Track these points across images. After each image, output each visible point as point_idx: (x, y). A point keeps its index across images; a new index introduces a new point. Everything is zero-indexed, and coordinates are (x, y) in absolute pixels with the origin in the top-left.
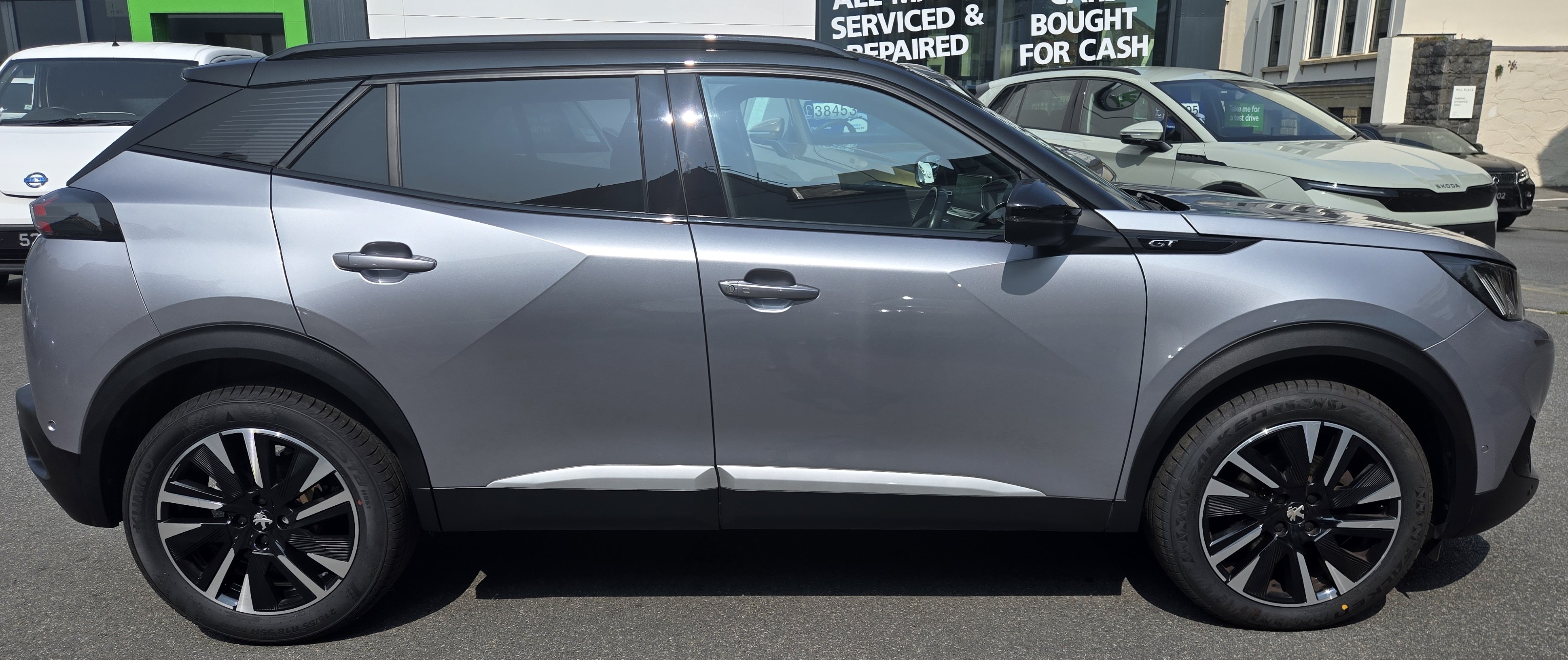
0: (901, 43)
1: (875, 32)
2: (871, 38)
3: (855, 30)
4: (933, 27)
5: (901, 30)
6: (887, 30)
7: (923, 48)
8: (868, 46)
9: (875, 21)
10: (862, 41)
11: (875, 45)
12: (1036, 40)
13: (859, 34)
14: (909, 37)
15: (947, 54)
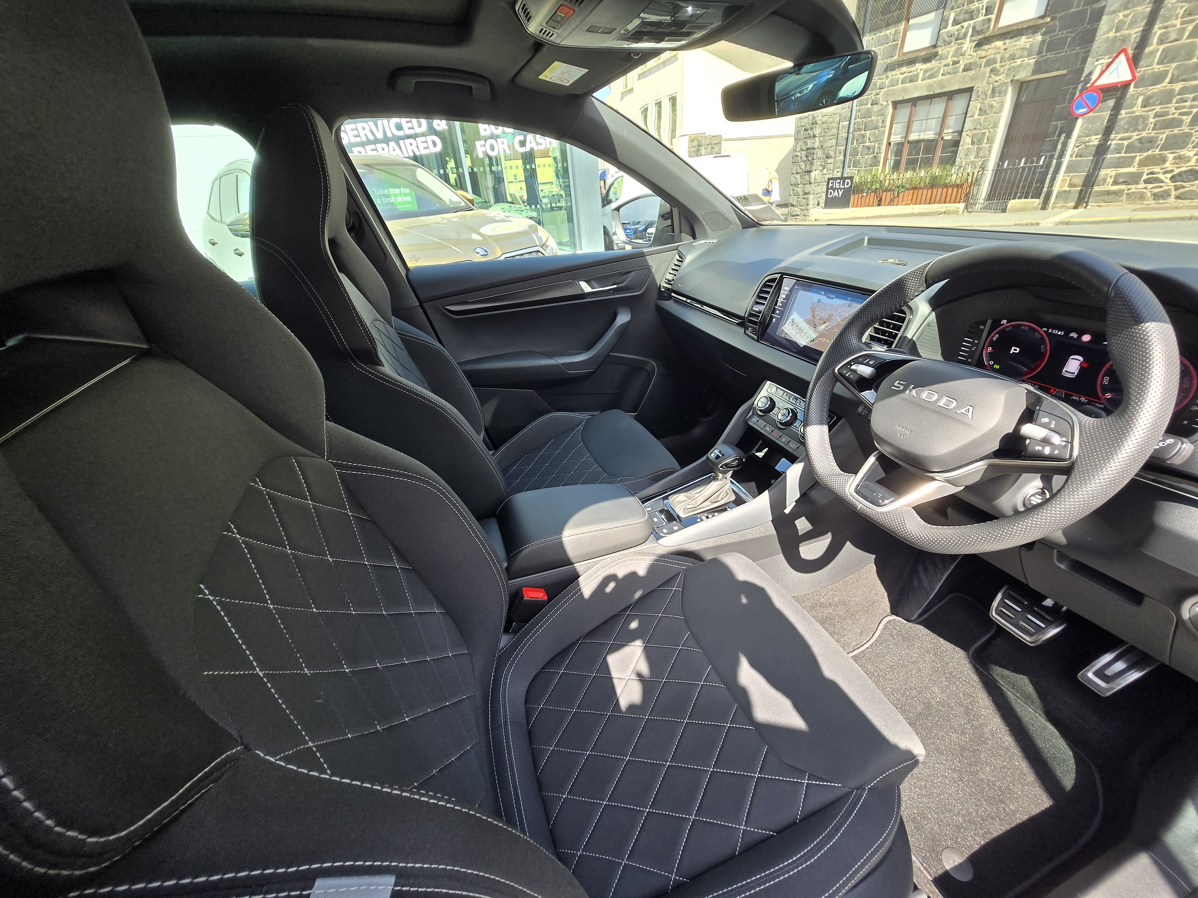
0: (392, 144)
1: (371, 138)
2: (369, 142)
3: (355, 136)
4: (411, 132)
5: (389, 135)
6: (380, 135)
7: (410, 148)
8: (368, 148)
9: (367, 128)
10: (363, 144)
11: (373, 147)
12: (486, 139)
13: (358, 140)
14: (397, 139)
15: (427, 152)
